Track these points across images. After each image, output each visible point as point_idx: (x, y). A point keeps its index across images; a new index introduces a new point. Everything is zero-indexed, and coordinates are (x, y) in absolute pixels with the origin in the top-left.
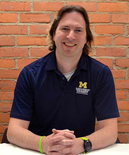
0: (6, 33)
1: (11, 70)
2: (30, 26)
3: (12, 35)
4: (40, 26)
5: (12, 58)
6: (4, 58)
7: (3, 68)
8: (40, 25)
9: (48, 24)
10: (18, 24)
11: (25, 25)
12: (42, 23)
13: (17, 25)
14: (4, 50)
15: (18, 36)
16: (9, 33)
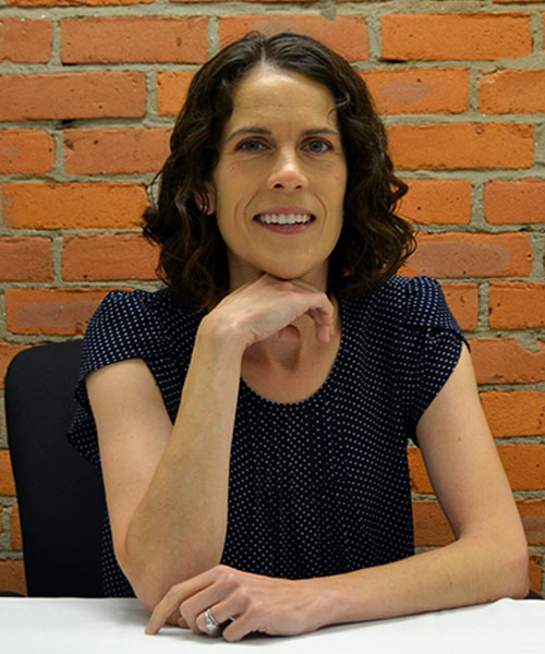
0: (101, 59)
1: (127, 236)
2: (219, 18)
3: (132, 68)
4: (267, 18)
5: (134, 181)
6: (93, 179)
7: (91, 227)
8: (268, 13)
9: (307, 7)
10: (160, 13)
11: (197, 16)
12: (280, 6)
13: (155, 17)
14: (92, 142)
15: (160, 73)
16: (115, 56)
